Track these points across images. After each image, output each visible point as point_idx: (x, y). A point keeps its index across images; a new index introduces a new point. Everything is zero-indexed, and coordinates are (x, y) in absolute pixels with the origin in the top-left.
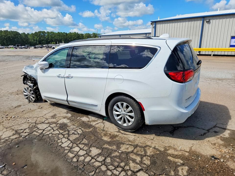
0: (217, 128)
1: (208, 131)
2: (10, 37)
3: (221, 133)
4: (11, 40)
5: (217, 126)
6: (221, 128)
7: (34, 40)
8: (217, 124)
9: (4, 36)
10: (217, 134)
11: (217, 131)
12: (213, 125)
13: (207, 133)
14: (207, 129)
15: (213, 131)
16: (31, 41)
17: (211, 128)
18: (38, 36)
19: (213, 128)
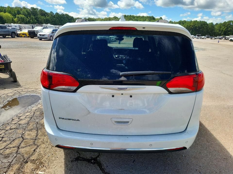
2: (197, 27)
4: (196, 30)
7: (220, 31)
9: (192, 26)
16: (216, 31)
18: (226, 26)
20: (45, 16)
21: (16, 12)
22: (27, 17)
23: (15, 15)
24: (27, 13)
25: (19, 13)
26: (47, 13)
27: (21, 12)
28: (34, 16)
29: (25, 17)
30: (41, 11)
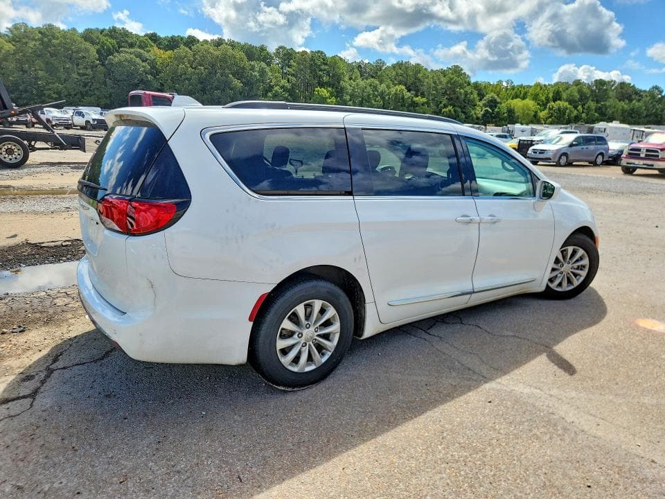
0: (27, 392)
1: (50, 372)
3: (13, 383)
5: (28, 401)
6: (13, 400)
8: (31, 405)
10: (23, 376)
11: (27, 383)
12: (41, 395)
13: (51, 364)
14: (56, 374)
15: (37, 378)
17: (43, 382)
19: (39, 385)
20: (631, 100)
21: (551, 95)
22: (574, 107)
23: (544, 105)
24: (579, 97)
25: (557, 97)
26: (641, 91)
27: (564, 96)
28: (597, 102)
29: (569, 106)
30: (622, 88)
